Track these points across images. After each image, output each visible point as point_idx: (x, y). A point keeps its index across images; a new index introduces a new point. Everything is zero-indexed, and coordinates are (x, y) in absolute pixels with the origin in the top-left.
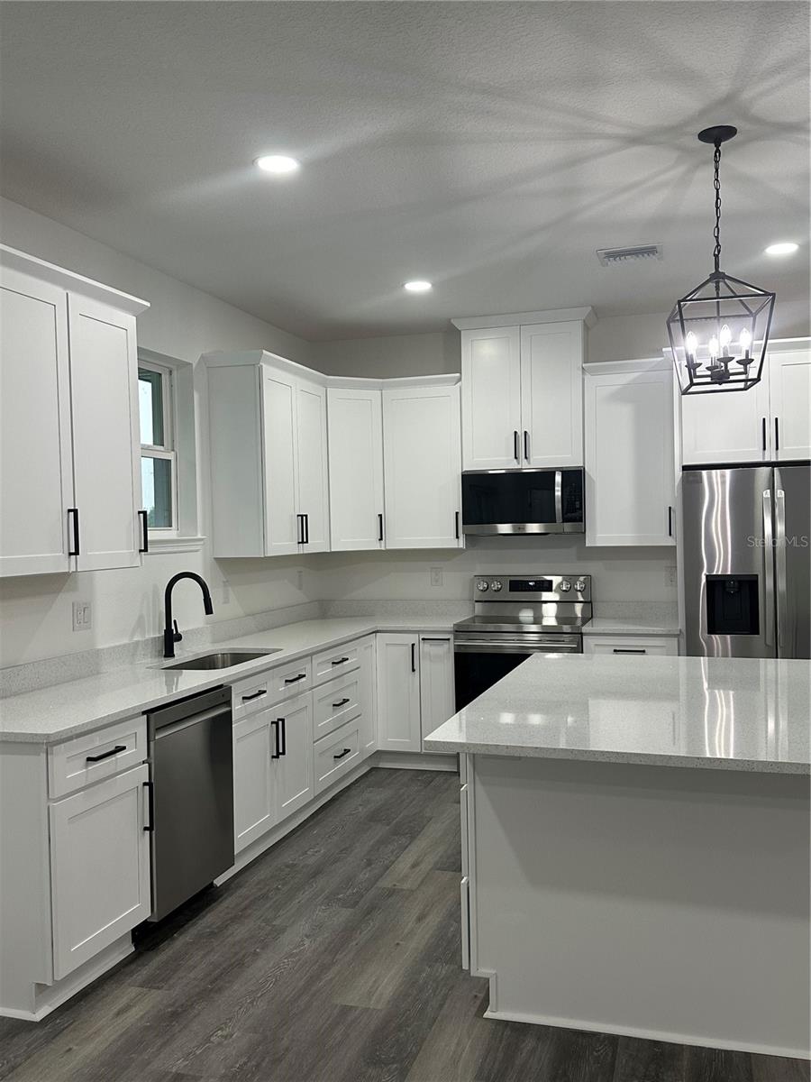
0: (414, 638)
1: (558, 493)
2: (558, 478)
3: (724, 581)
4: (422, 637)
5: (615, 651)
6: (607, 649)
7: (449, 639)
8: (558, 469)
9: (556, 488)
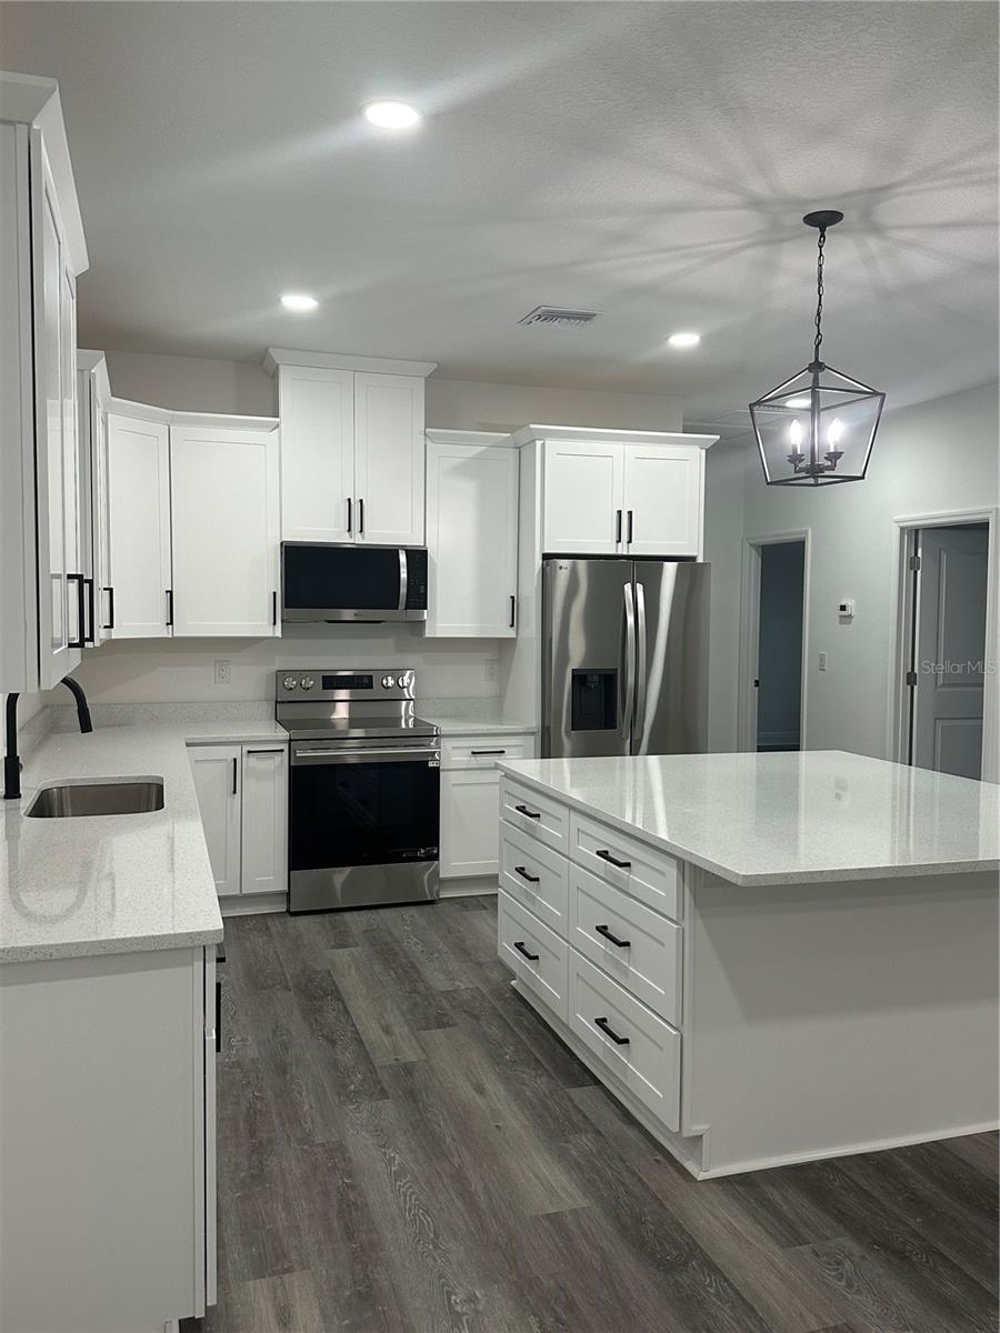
0: (235, 752)
1: (404, 575)
2: (403, 558)
3: (585, 676)
4: (246, 749)
5: (473, 753)
6: (465, 751)
7: (282, 751)
8: (403, 547)
9: (402, 570)
